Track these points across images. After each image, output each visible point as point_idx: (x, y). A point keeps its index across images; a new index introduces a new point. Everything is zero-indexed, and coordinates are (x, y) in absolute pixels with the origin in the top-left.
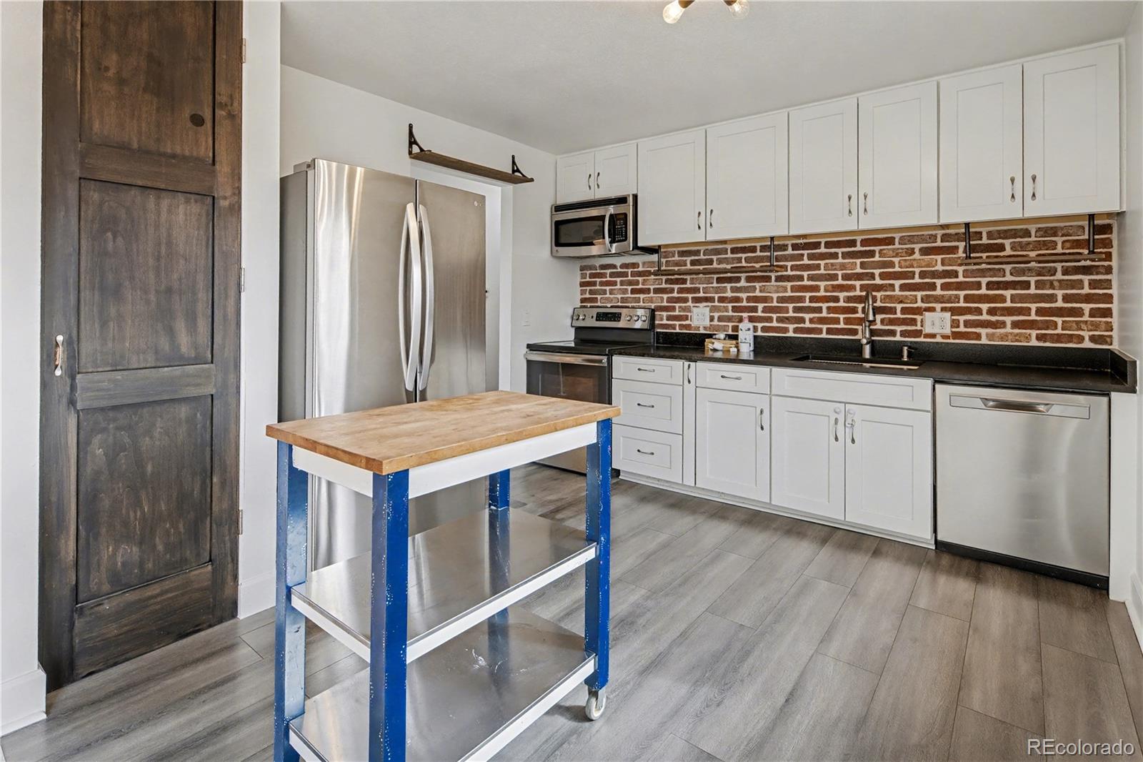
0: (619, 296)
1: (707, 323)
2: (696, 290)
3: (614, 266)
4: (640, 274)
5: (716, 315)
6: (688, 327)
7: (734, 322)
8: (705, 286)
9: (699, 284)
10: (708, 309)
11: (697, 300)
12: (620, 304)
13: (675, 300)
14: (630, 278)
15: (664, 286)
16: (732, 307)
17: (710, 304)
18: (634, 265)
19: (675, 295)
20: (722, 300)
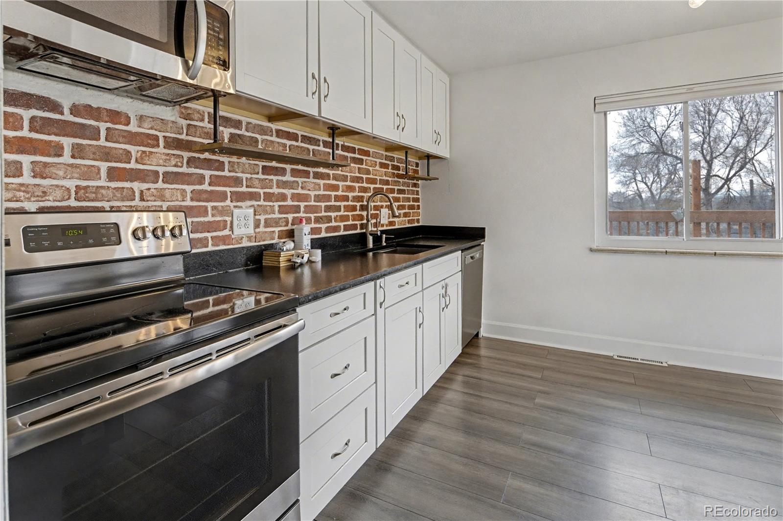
0: (71, 184)
1: (251, 231)
2: (237, 181)
3: (55, 107)
4: (133, 138)
5: (262, 218)
6: (225, 240)
7: (281, 226)
8: (249, 176)
9: (243, 172)
10: (252, 211)
11: (239, 197)
12: (73, 203)
13: (204, 196)
14: (102, 142)
15: (184, 169)
16: (279, 206)
17: (255, 203)
18: (115, 116)
19: (206, 187)
20: (269, 197)
